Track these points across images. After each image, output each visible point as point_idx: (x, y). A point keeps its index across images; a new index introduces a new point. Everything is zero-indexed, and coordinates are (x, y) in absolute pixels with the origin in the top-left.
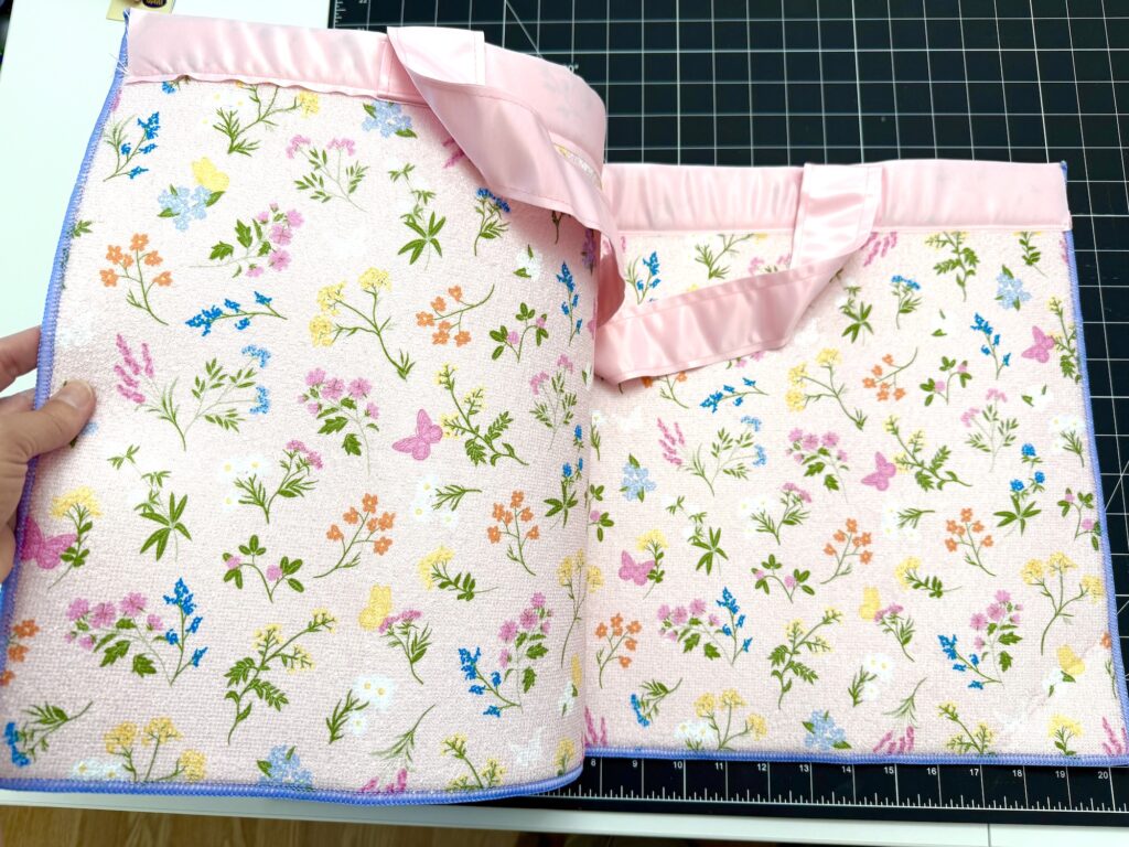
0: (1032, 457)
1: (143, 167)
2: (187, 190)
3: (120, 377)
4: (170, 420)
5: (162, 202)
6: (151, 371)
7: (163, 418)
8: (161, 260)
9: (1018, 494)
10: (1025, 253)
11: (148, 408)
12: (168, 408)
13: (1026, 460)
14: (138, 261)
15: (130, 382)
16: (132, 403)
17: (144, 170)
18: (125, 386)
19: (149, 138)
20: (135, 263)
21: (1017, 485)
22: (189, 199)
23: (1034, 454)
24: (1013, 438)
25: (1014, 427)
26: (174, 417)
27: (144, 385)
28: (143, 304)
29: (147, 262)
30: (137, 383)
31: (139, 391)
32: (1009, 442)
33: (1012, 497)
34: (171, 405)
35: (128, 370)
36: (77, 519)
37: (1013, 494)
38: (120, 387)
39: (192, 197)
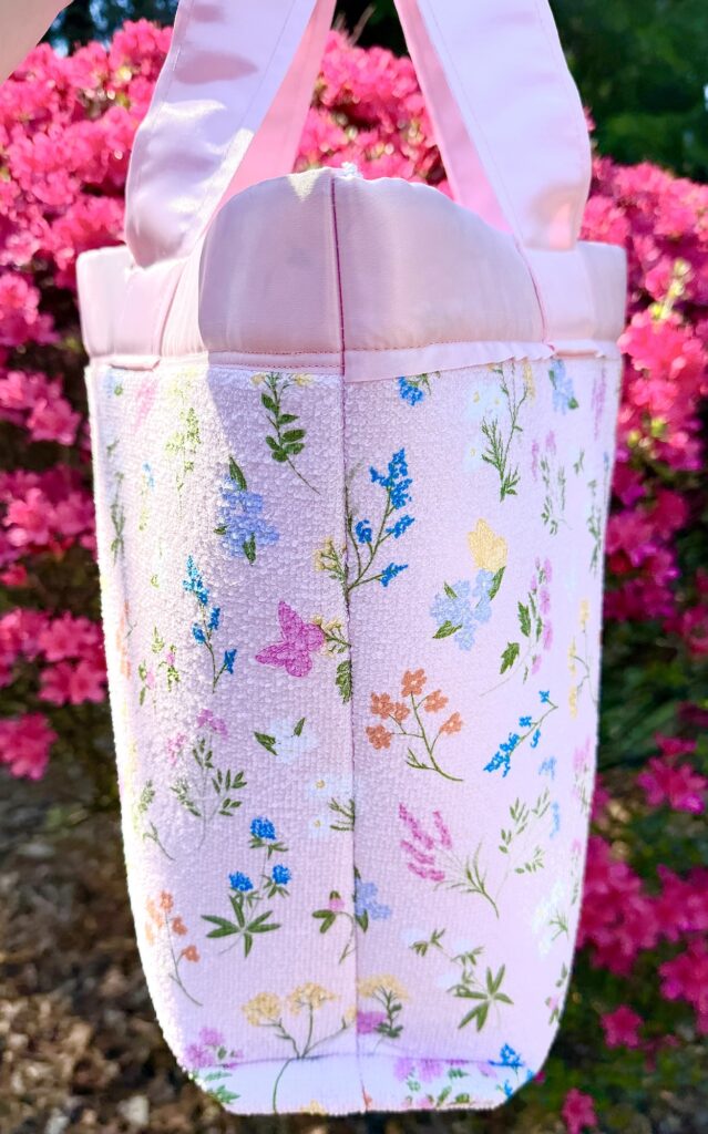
0: (267, 841)
1: (398, 564)
2: (466, 584)
3: (409, 856)
4: (478, 891)
5: (435, 615)
6: (449, 842)
7: (470, 891)
8: (445, 700)
9: (240, 896)
10: (273, 433)
11: (450, 885)
12: (475, 879)
13: (257, 843)
14: (415, 709)
15: (424, 859)
16: (430, 883)
17: (401, 568)
18: (417, 864)
19: (396, 507)
20: (413, 711)
21: (240, 882)
22: (470, 597)
23: (272, 837)
24: (237, 804)
25: (239, 784)
26: (483, 888)
27: (441, 858)
28: (430, 765)
29: (428, 708)
30: (432, 859)
31: (437, 867)
32: (229, 809)
33: (233, 900)
34: (477, 876)
35: (419, 846)
36: (386, 1002)
37: (234, 894)
38: (411, 866)
39: (474, 595)
